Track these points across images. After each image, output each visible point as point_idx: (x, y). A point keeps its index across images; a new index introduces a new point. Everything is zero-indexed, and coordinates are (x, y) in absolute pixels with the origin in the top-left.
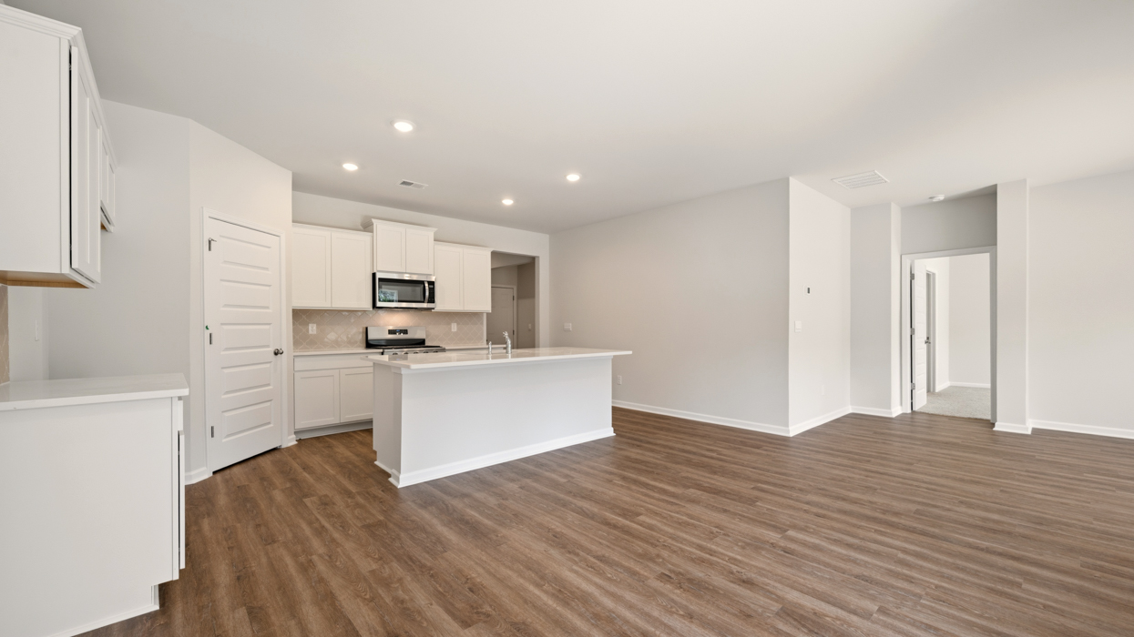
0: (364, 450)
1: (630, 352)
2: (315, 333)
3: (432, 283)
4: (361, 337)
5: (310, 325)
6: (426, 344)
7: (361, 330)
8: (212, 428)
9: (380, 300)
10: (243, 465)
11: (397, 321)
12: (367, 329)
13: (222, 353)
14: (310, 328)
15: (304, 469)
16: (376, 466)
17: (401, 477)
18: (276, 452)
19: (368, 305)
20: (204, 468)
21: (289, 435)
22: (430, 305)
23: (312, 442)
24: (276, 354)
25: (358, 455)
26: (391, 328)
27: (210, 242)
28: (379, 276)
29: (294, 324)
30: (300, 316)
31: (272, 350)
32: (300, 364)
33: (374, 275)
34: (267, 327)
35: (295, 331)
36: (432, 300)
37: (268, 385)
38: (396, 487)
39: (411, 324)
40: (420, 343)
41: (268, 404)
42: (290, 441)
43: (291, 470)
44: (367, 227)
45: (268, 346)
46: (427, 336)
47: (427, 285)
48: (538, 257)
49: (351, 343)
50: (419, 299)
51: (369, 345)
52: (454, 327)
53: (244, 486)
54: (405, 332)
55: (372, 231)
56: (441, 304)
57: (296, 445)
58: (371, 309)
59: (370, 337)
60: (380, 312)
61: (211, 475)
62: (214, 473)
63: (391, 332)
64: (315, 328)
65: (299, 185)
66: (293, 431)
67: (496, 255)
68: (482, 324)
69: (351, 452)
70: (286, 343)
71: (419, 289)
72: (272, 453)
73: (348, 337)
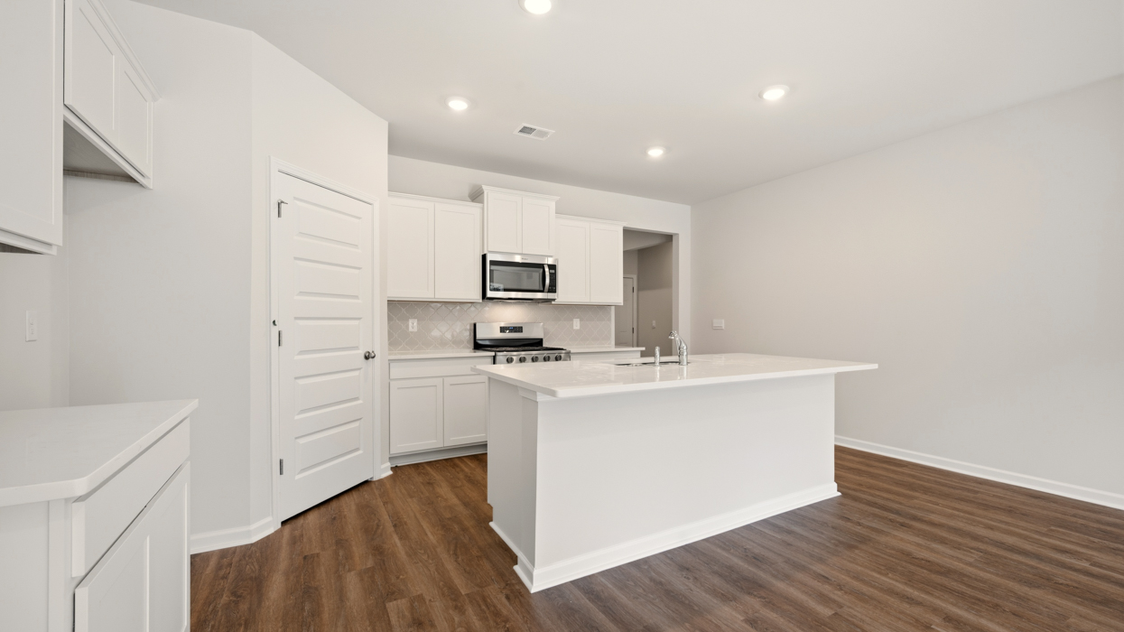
0: (473, 494)
1: (875, 366)
2: (415, 330)
3: (553, 267)
4: (467, 335)
5: (410, 321)
6: (545, 345)
7: (469, 327)
8: (281, 462)
9: (491, 290)
10: (323, 509)
11: (510, 315)
12: (475, 325)
13: (297, 357)
14: (410, 324)
15: (395, 526)
16: (491, 531)
17: (536, 573)
18: (366, 487)
19: (477, 296)
20: (269, 519)
21: (383, 463)
22: (550, 296)
23: (409, 473)
24: (367, 358)
25: (466, 505)
26: (503, 325)
27: (279, 204)
28: (489, 258)
29: (390, 319)
30: (398, 308)
31: (361, 352)
32: (397, 371)
33: (484, 257)
34: (356, 322)
35: (390, 327)
36: (553, 289)
37: (357, 399)
38: (527, 590)
39: (526, 320)
40: (536, 344)
41: (356, 424)
42: (383, 471)
43: (378, 526)
44: (476, 196)
45: (357, 348)
46: (545, 334)
47: (547, 269)
48: (677, 234)
49: (456, 342)
50: (537, 288)
51: (478, 346)
52: (577, 324)
53: (313, 556)
54: (519, 329)
55: (482, 202)
56: (563, 295)
57: (391, 476)
58: (481, 301)
59: (478, 336)
60: (490, 304)
61: (279, 526)
62: (283, 523)
63: (503, 330)
64: (415, 324)
65: (398, 144)
66: (388, 456)
67: (629, 233)
68: (609, 320)
69: (457, 496)
70: (379, 344)
71: (537, 274)
72: (361, 489)
73: (453, 336)
